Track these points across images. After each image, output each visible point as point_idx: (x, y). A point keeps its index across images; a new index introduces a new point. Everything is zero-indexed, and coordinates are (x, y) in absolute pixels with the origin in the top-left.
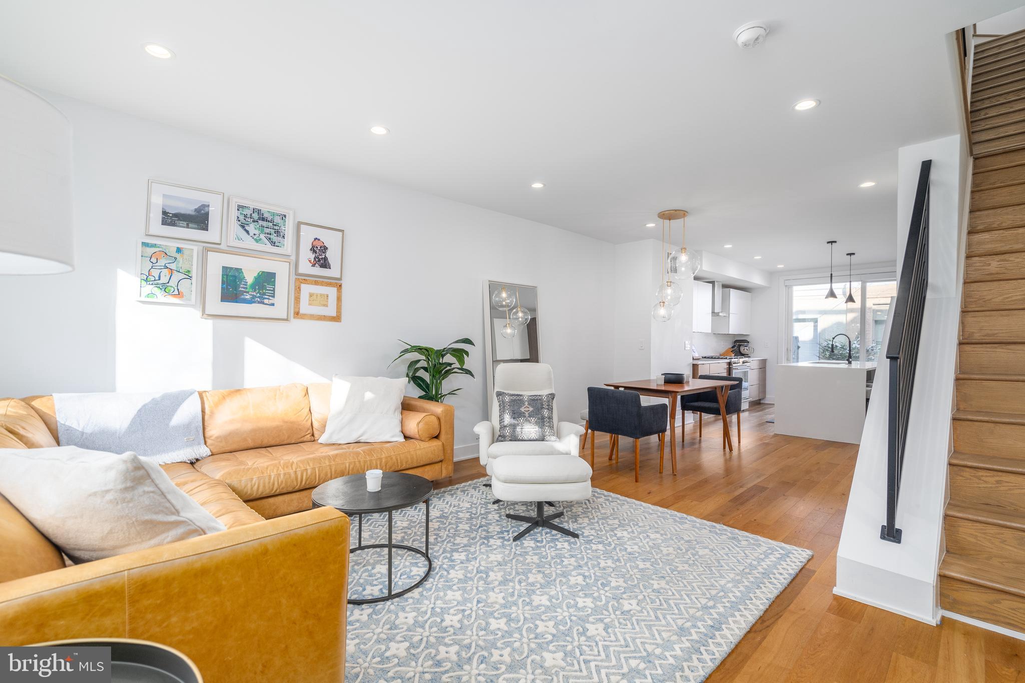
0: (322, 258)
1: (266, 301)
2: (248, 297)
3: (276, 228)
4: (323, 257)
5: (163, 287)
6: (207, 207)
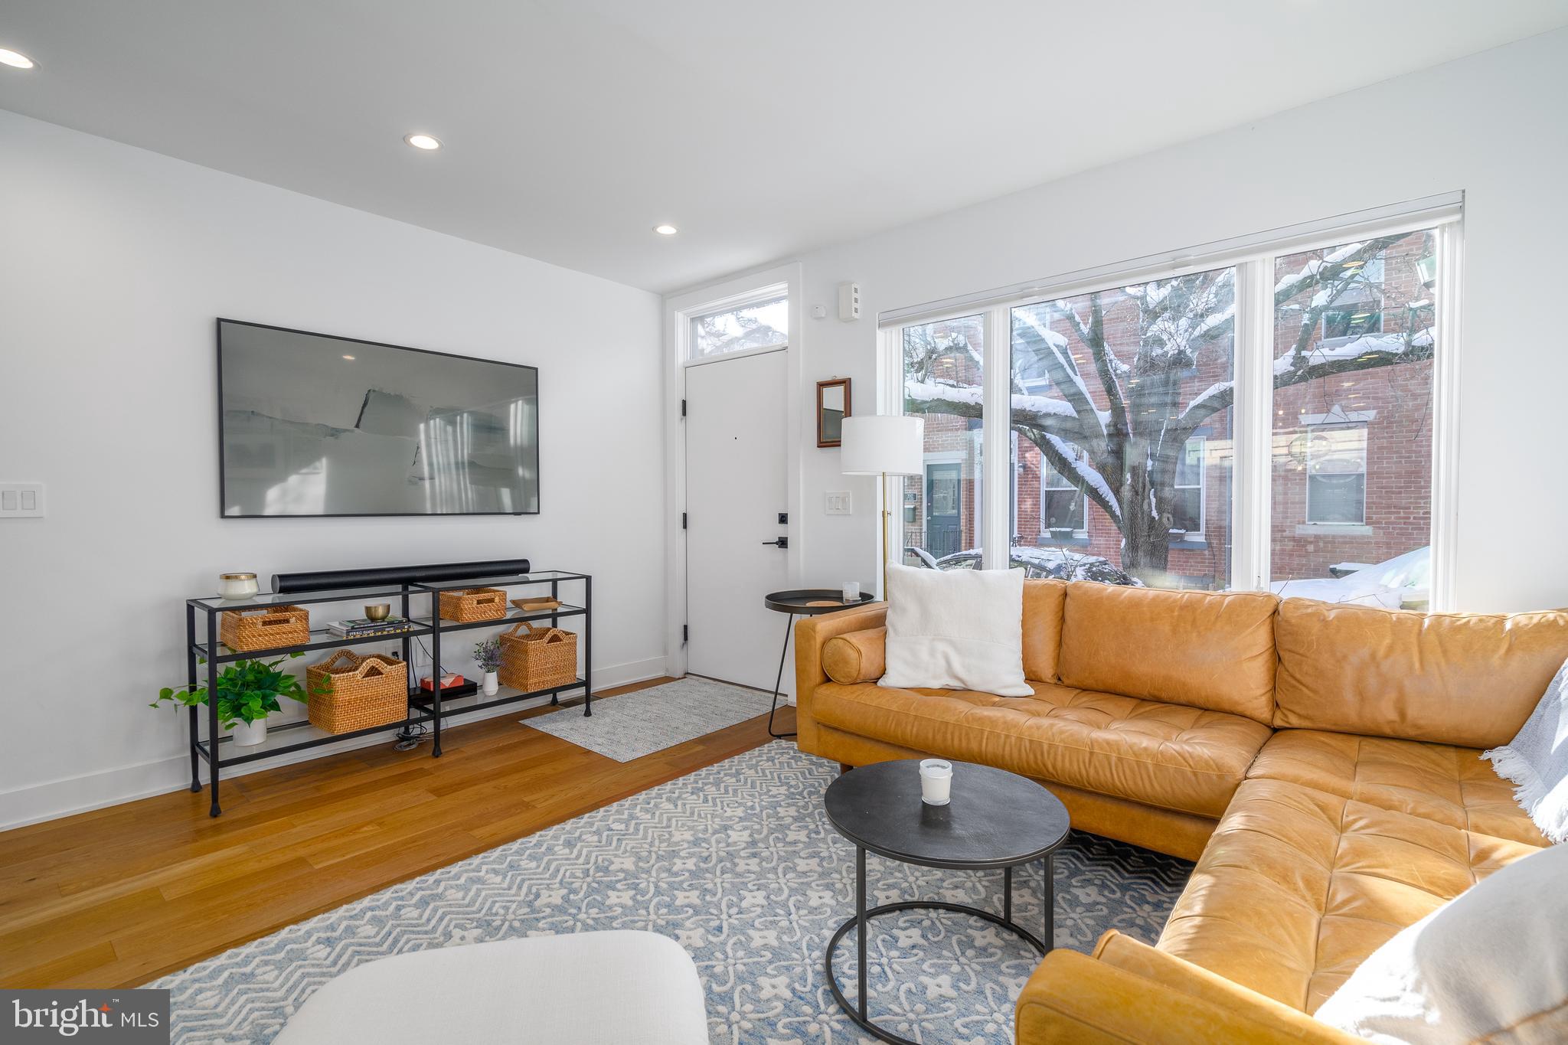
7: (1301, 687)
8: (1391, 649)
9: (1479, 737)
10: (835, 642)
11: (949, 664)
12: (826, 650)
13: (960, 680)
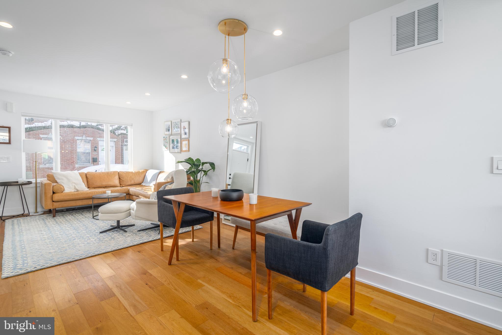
0: (185, 132)
1: (177, 148)
3: (178, 126)
5: (166, 147)
6: (169, 125)
7: (124, 181)
8: (132, 176)
9: (140, 183)
10: (57, 185)
11: (75, 187)
12: (54, 187)
13: (77, 189)
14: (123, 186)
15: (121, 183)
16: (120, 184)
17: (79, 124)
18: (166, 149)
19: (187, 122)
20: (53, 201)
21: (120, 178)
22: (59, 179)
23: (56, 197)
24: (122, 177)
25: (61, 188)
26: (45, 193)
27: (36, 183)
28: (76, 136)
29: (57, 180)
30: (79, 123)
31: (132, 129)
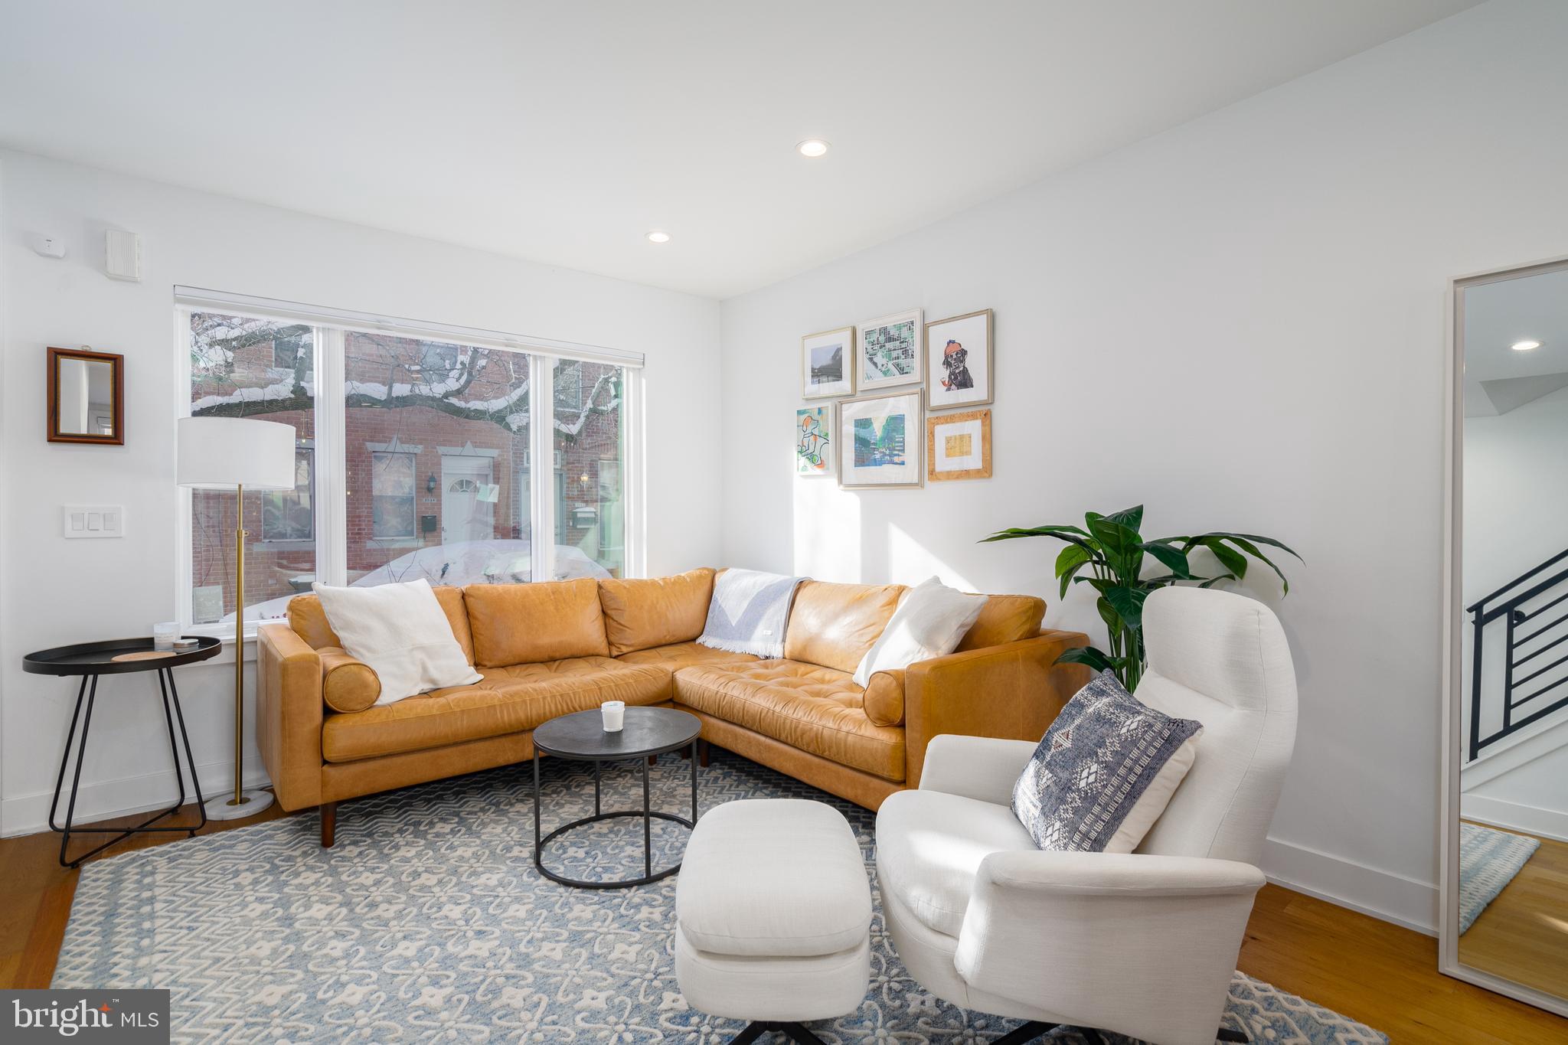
0: (959, 373)
1: (896, 459)
2: (878, 456)
3: (904, 345)
4: (961, 369)
5: (811, 457)
6: (839, 350)
7: (625, 628)
8: (658, 599)
9: (691, 634)
10: (346, 669)
11: (425, 669)
12: (331, 679)
13: (433, 681)
14: (625, 649)
15: (612, 638)
16: (610, 644)
17: (386, 393)
18: (819, 471)
19: (983, 319)
20: (325, 762)
21: (609, 612)
22: (348, 626)
23: (344, 735)
24: (615, 609)
25: (365, 685)
26: (284, 716)
27: (240, 644)
28: (369, 441)
29: (341, 634)
30: (385, 389)
31: (644, 381)
